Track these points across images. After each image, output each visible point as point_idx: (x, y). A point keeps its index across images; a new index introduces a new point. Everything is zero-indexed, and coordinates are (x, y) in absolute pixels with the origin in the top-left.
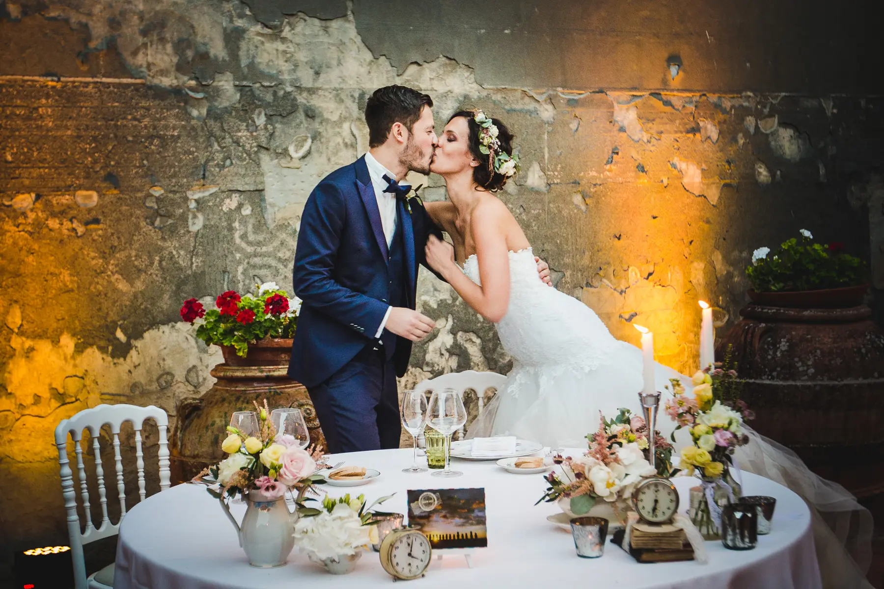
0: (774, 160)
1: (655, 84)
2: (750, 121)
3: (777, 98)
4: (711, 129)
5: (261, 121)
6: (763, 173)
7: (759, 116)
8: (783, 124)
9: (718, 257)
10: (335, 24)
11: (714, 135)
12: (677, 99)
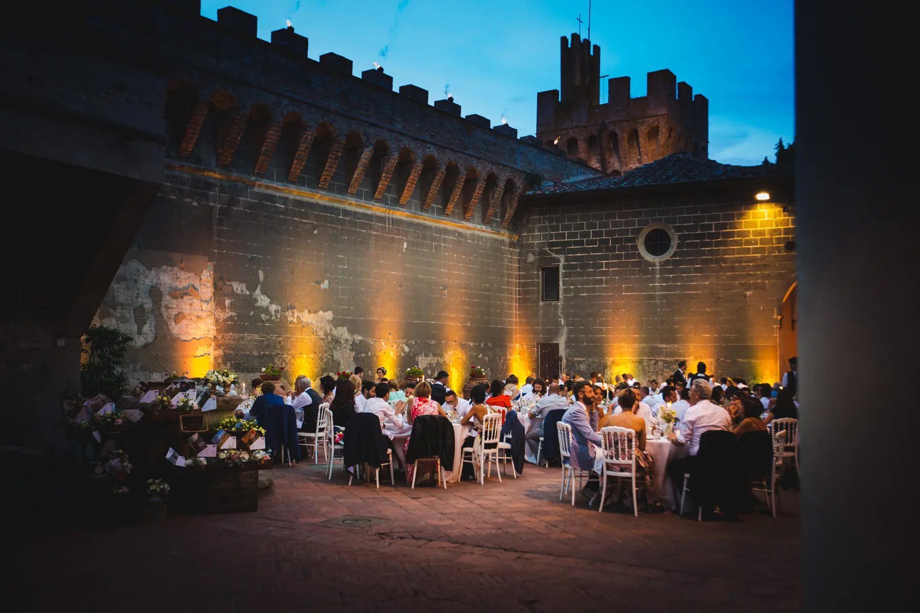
0: (405, 352)
1: (387, 338)
2: (401, 345)
3: (405, 341)
4: (395, 346)
5: (334, 343)
6: (403, 354)
7: (402, 344)
8: (406, 345)
9: (395, 369)
10: (344, 328)
11: (395, 347)
12: (390, 340)
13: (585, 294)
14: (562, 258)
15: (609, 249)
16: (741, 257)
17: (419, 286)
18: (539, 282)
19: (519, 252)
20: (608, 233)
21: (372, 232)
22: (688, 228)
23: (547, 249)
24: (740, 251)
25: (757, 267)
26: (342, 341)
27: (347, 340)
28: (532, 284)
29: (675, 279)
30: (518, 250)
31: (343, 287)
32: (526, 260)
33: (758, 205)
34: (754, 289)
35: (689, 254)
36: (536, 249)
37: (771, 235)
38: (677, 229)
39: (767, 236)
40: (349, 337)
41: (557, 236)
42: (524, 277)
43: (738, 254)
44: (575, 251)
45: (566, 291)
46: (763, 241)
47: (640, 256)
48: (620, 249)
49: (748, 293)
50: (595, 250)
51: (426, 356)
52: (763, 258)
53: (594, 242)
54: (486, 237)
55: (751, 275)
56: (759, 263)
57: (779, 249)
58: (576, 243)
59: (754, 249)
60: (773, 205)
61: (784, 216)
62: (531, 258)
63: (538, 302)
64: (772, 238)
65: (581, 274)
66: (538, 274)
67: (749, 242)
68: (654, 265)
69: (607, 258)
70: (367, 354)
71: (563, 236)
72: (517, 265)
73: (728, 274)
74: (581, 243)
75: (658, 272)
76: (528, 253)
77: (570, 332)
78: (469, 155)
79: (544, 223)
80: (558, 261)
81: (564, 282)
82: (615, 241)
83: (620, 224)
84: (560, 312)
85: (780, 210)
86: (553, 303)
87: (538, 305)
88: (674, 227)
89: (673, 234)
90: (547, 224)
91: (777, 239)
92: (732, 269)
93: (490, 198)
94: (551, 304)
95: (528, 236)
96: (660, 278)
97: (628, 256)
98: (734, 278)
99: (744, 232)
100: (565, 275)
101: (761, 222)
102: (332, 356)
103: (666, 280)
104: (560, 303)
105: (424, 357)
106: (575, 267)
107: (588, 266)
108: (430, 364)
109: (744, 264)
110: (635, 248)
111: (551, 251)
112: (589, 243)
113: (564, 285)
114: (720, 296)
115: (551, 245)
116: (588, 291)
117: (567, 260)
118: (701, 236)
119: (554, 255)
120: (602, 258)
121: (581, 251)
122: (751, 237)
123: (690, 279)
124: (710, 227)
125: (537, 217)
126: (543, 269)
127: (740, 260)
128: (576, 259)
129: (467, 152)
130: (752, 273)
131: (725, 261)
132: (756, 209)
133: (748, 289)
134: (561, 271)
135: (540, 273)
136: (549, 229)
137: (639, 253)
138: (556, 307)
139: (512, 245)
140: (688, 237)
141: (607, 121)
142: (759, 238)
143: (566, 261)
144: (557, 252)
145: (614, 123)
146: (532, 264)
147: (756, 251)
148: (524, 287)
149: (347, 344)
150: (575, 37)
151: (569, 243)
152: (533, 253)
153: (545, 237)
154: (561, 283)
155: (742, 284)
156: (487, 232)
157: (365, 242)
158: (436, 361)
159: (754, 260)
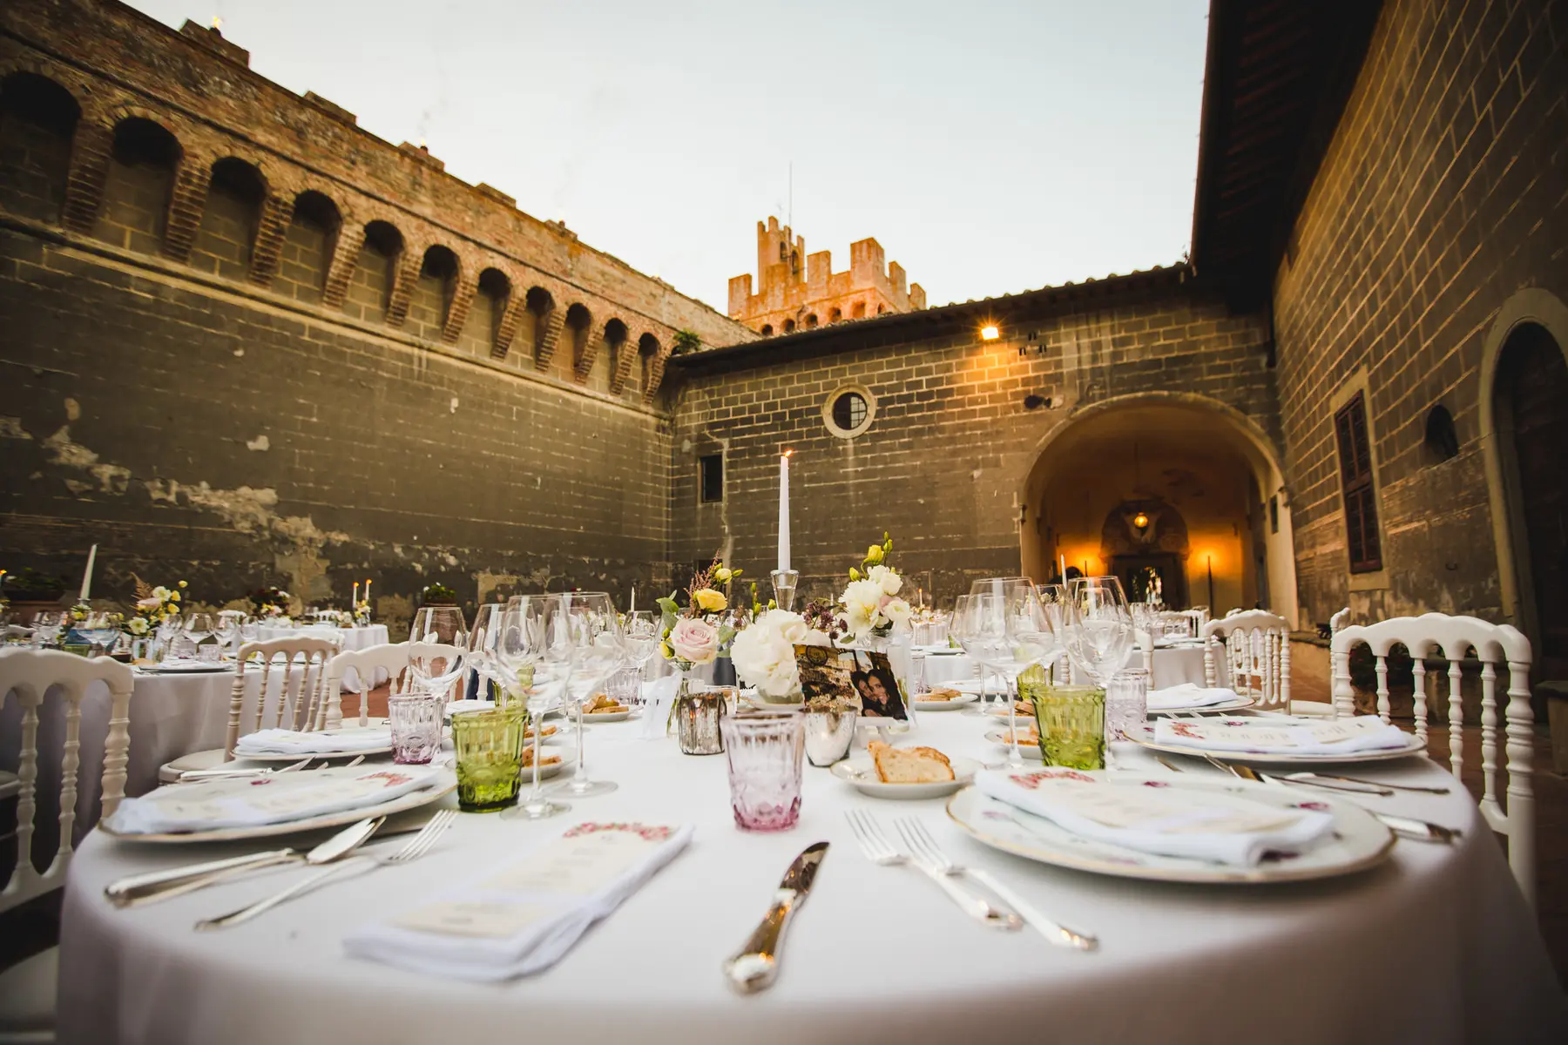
0: (447, 566)
2: (439, 554)
3: (449, 548)
4: (426, 555)
5: (277, 544)
6: (443, 569)
7: (443, 552)
10: (305, 518)
11: (427, 557)
12: (415, 545)
13: (755, 490)
14: (725, 442)
15: (786, 426)
16: (964, 424)
17: (482, 466)
18: (696, 477)
19: (673, 440)
20: (784, 405)
21: (380, 373)
22: (891, 389)
23: (707, 432)
24: (962, 415)
25: (986, 436)
26: (300, 542)
27: (311, 540)
28: (688, 481)
29: (874, 461)
30: (671, 437)
31: (304, 451)
32: (680, 449)
33: (985, 349)
34: (983, 467)
35: (891, 424)
36: (694, 433)
37: (1004, 388)
38: (876, 391)
39: (999, 391)
40: (317, 535)
41: (720, 414)
42: (679, 472)
43: (959, 419)
44: (742, 432)
45: (731, 487)
46: (993, 399)
47: (827, 432)
48: (801, 424)
49: (976, 474)
50: (767, 428)
51: (495, 572)
52: (994, 422)
53: (766, 418)
54: (614, 412)
55: (979, 447)
56: (989, 430)
57: (1016, 408)
58: (743, 421)
59: (981, 410)
60: (1006, 346)
61: (1021, 360)
62: (687, 446)
63: (696, 504)
64: (1006, 394)
65: (749, 463)
66: (696, 467)
67: (973, 402)
68: (844, 442)
69: (783, 438)
70: (361, 564)
71: (727, 413)
72: (670, 457)
73: (947, 448)
74: (750, 420)
75: (851, 451)
76: (683, 439)
77: (736, 544)
78: (572, 284)
79: (703, 398)
80: (721, 446)
81: (728, 474)
82: (793, 414)
83: (799, 391)
84: (723, 516)
85: (1015, 354)
86: (714, 504)
87: (695, 509)
88: (871, 388)
89: (870, 398)
90: (707, 398)
91: (1012, 394)
92: (952, 440)
93: (619, 357)
94: (711, 507)
95: (683, 417)
96: (855, 460)
97: (811, 433)
98: (954, 453)
99: (967, 387)
100: (731, 465)
101: (990, 372)
102: (272, 565)
103: (863, 462)
104: (724, 504)
105: (489, 575)
106: (742, 453)
107: (758, 451)
108: (502, 585)
109: (968, 433)
110: (820, 421)
111: (712, 434)
112: (760, 419)
113: (728, 479)
114: (937, 480)
115: (712, 426)
116: (759, 484)
117: (732, 444)
118: (908, 398)
119: (716, 440)
120: (777, 438)
121: (750, 431)
122: (977, 394)
123: (894, 459)
124: (918, 384)
125: (694, 391)
126: (703, 459)
127: (962, 428)
128: (744, 442)
129: (569, 280)
130: (979, 444)
131: (942, 430)
132: (982, 354)
133: (976, 467)
134: (725, 460)
135: (699, 465)
136: (709, 405)
137: (825, 428)
138: (718, 509)
139: (659, 428)
140: (890, 401)
141: (805, 303)
142: (987, 394)
143: (731, 446)
144: (719, 435)
145: (813, 304)
146: (688, 454)
147: (984, 412)
148: (678, 485)
149: (310, 546)
150: (773, 220)
151: (734, 422)
152: (689, 438)
153: (704, 416)
154: (724, 477)
155: (967, 462)
156: (618, 405)
157: (363, 386)
158: (515, 582)
159: (982, 425)
